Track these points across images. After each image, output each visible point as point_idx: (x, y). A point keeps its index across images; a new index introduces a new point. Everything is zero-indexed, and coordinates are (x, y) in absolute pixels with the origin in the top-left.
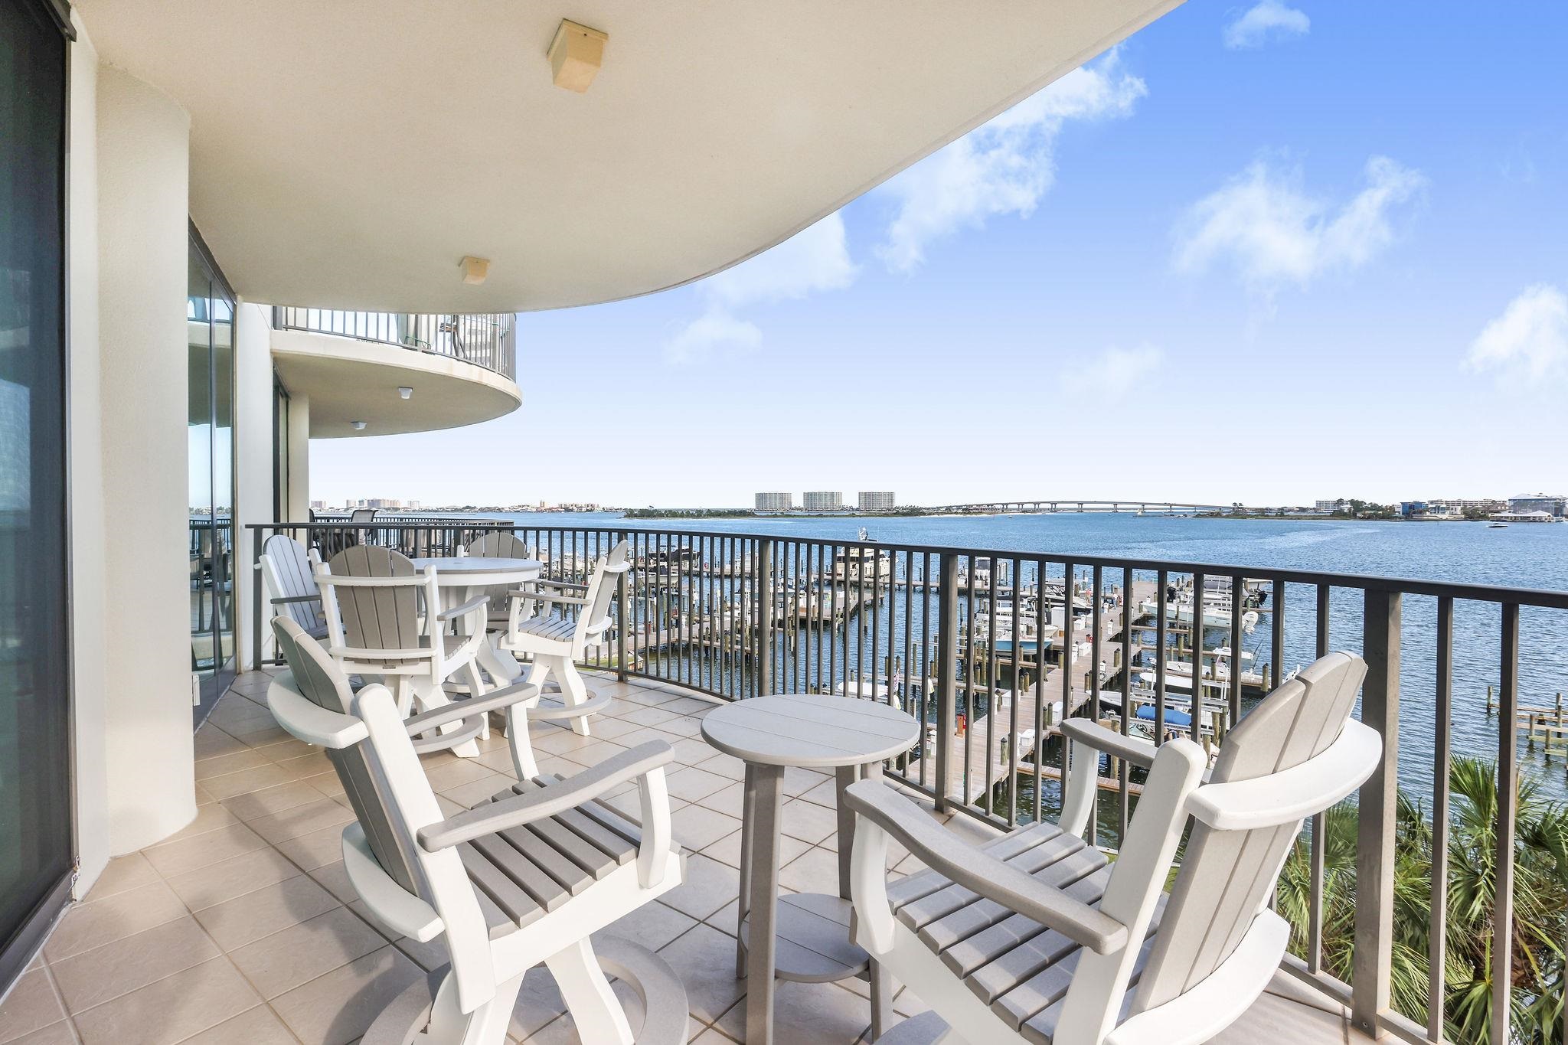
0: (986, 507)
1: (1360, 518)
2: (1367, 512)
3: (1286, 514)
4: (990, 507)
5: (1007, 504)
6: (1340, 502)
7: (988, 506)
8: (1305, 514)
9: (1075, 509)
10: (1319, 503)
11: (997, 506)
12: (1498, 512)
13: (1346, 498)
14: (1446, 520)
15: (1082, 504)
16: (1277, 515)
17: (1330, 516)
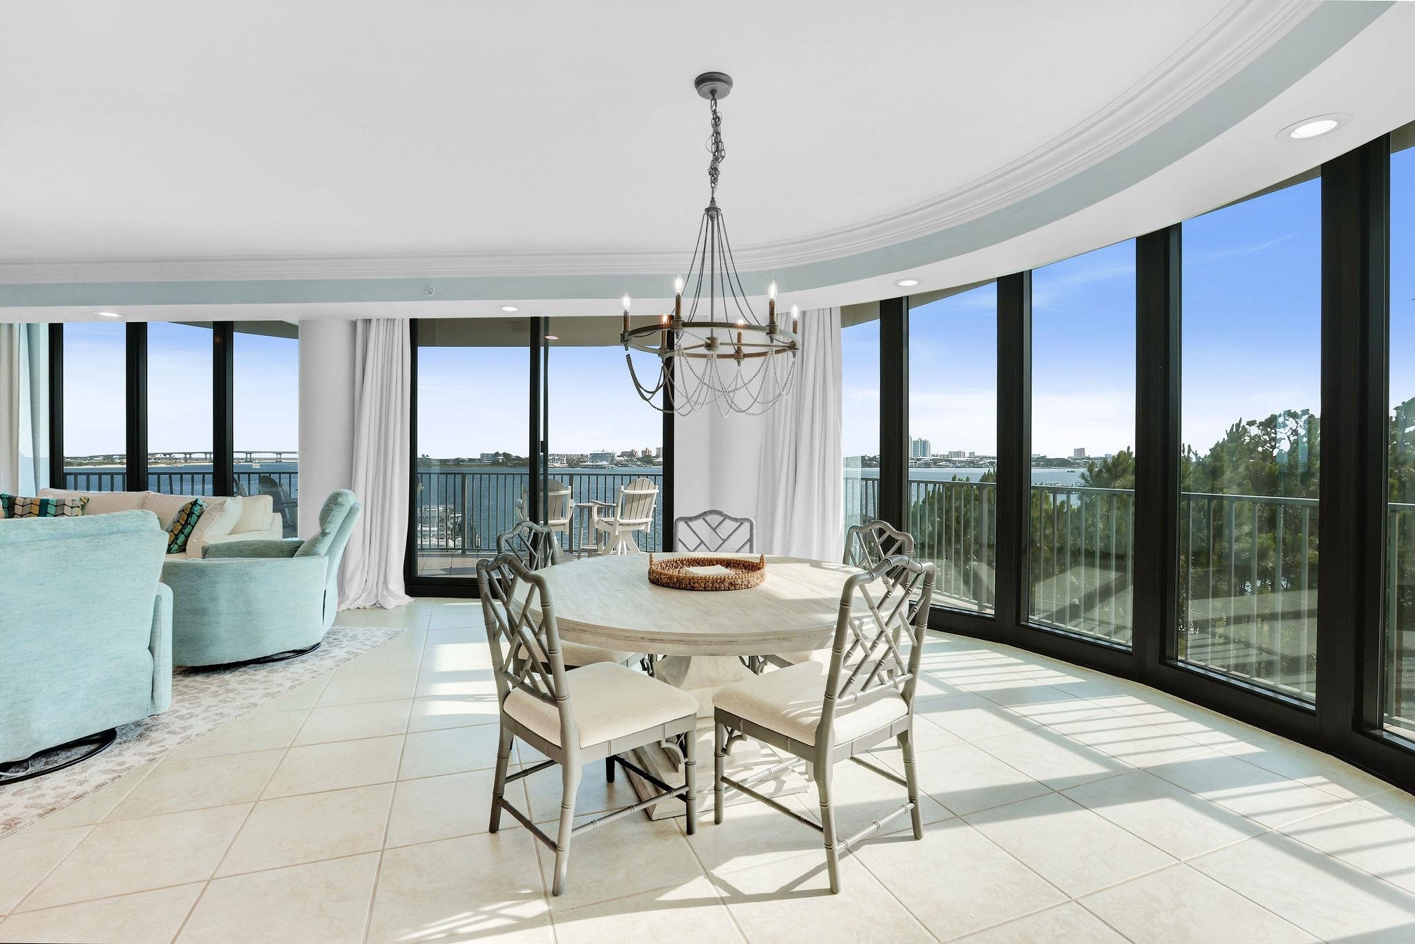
0: (162, 456)
1: (509, 466)
2: (514, 462)
3: (461, 463)
4: (168, 456)
5: (190, 454)
6: (497, 454)
7: (165, 454)
8: (473, 463)
9: (274, 459)
10: (483, 455)
11: (177, 456)
12: (585, 462)
13: (501, 452)
14: (559, 467)
15: (280, 454)
16: (454, 465)
17: (491, 465)
